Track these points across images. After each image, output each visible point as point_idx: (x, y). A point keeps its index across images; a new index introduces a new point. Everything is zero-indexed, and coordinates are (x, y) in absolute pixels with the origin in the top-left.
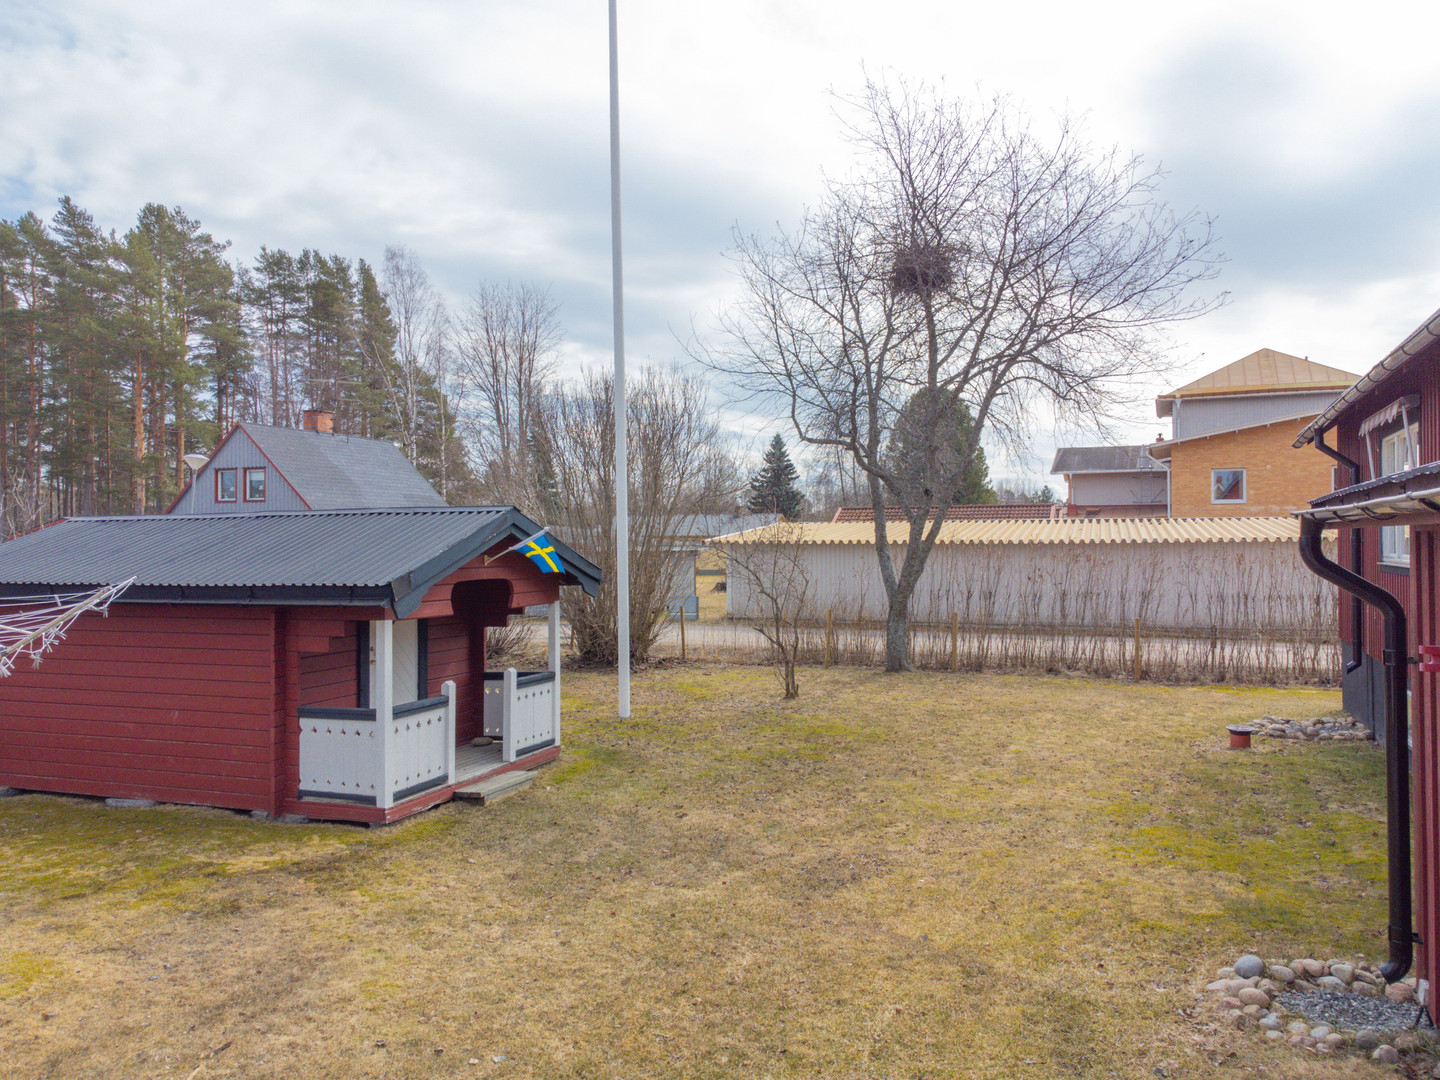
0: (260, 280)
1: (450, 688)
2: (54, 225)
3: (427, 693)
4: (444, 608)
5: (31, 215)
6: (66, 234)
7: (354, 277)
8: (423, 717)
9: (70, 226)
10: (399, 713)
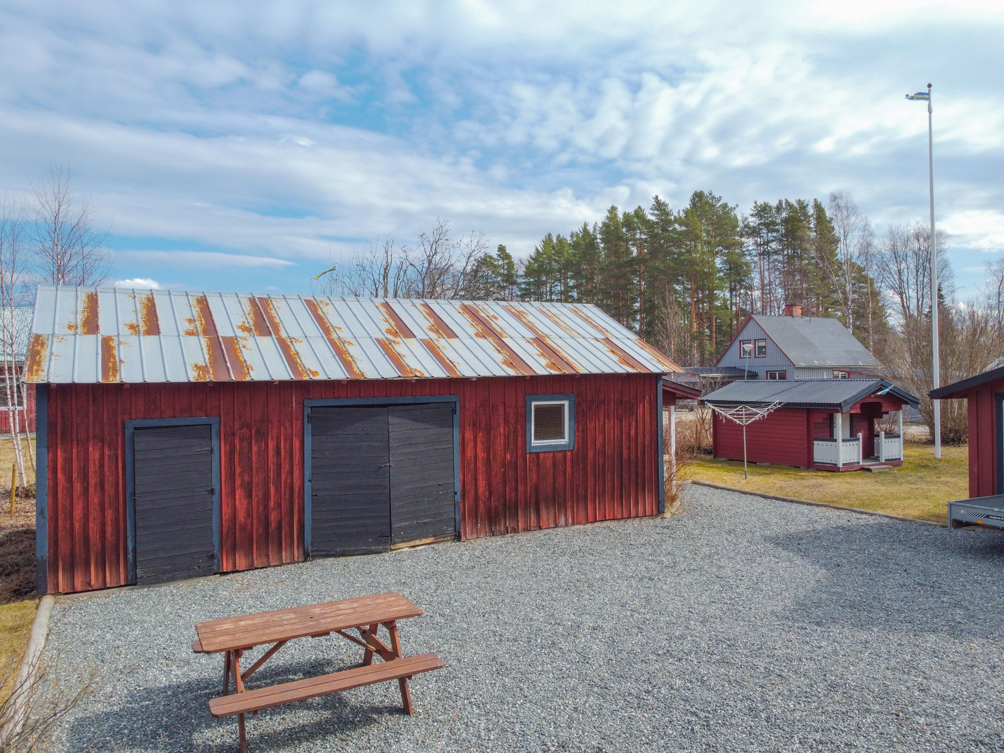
0: (753, 221)
1: (860, 435)
2: (651, 211)
3: (853, 436)
4: (857, 411)
5: (639, 207)
6: (655, 215)
7: (811, 211)
8: (851, 443)
9: (658, 211)
10: (843, 441)
